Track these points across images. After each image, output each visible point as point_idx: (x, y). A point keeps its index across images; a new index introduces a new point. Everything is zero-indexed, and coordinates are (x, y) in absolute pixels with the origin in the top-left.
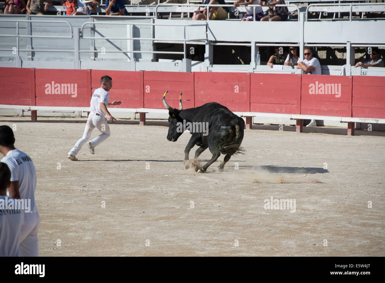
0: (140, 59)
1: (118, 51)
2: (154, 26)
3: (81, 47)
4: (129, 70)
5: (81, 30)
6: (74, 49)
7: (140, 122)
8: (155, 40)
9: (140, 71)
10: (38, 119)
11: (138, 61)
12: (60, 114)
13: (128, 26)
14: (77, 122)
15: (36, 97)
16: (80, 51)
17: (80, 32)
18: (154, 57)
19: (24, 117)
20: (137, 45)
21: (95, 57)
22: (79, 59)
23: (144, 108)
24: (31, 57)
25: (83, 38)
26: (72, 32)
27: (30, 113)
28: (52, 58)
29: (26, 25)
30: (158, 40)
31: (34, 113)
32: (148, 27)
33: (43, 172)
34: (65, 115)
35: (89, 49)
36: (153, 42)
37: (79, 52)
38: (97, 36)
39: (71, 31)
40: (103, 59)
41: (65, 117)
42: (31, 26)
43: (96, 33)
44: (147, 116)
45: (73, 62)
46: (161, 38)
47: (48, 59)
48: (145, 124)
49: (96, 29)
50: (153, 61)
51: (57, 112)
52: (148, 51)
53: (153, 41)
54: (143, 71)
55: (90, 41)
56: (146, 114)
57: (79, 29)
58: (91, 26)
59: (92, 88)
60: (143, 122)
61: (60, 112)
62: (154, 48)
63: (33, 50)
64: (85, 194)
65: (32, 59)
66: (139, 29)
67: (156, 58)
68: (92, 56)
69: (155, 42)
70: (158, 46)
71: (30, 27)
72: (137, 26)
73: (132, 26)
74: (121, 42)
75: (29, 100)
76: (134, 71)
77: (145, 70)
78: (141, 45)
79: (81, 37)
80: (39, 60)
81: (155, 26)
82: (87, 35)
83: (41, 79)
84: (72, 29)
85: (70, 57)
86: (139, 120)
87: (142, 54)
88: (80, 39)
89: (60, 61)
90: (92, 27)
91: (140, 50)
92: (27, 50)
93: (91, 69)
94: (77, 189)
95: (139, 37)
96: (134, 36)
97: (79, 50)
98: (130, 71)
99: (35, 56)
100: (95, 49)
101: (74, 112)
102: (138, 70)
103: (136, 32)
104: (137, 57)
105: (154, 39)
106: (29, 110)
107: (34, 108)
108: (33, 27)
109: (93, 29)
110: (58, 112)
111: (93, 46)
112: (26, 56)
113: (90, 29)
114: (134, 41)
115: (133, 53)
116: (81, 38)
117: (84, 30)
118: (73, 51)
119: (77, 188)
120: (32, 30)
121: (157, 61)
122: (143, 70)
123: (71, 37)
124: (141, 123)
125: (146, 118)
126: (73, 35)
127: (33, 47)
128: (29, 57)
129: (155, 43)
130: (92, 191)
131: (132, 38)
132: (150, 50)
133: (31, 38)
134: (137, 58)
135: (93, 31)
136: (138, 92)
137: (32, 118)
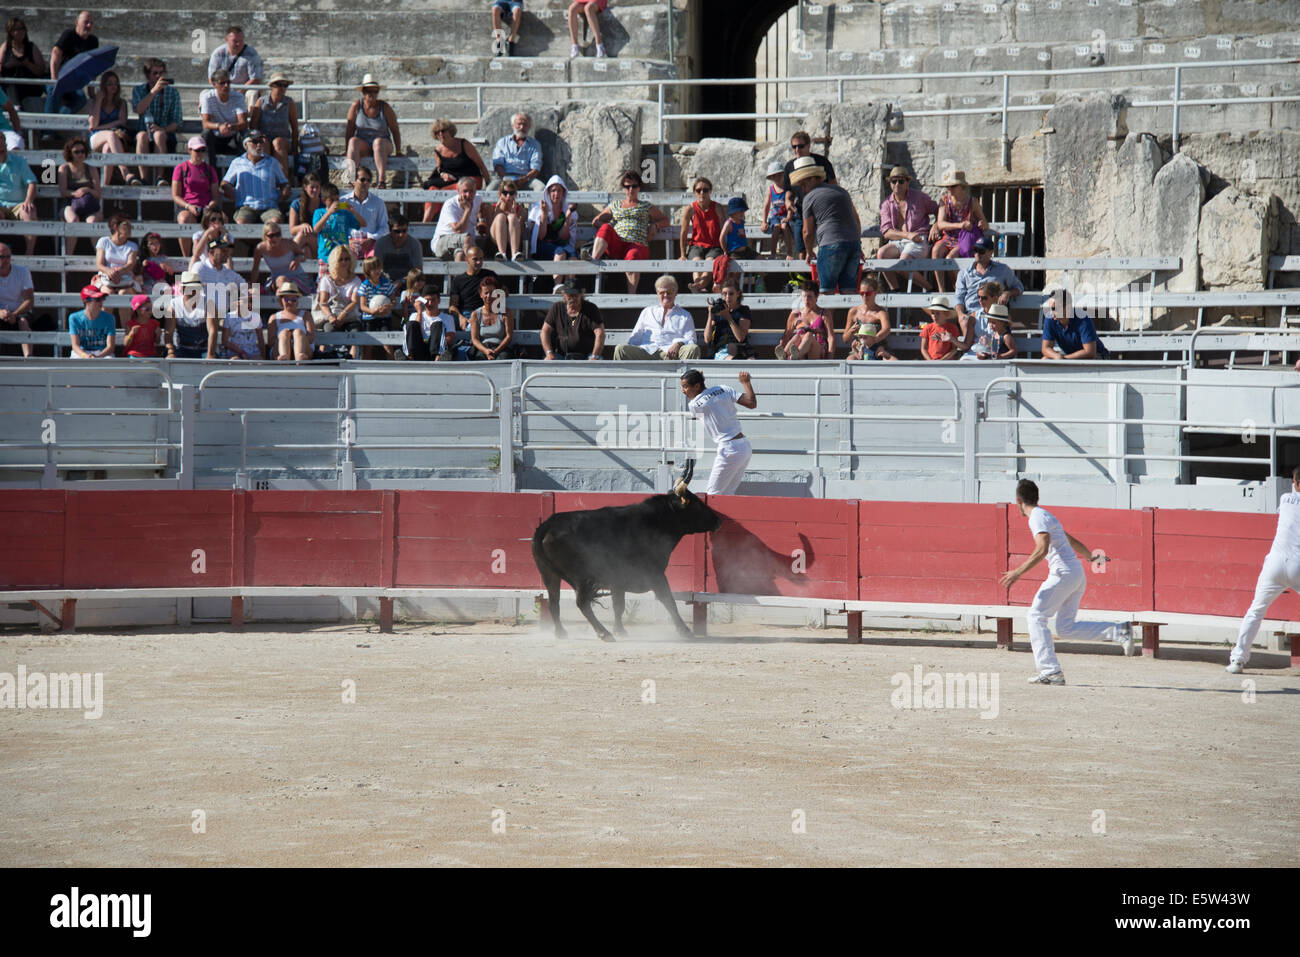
0: (1141, 477)
1: (1074, 453)
2: (1184, 389)
3: (980, 446)
4: (1112, 507)
5: (984, 399)
6: (962, 449)
7: (1144, 651)
8: (1187, 426)
9: (1144, 508)
10: (866, 635)
11: (1139, 482)
12: (923, 624)
13: (1112, 388)
14: (969, 645)
15: (859, 577)
16: (978, 455)
17: (980, 405)
18: (1183, 472)
19: (829, 630)
20: (1134, 440)
21: (1019, 471)
22: (976, 477)
23: (1154, 610)
24: (848, 470)
25: (987, 419)
26: (959, 405)
27: (843, 620)
28: (904, 474)
29: (841, 388)
30: (1196, 427)
31: (855, 618)
32: (1169, 389)
33: (883, 778)
34: (937, 625)
35: (1003, 449)
36: (1181, 431)
37: (976, 458)
38: (1024, 414)
39: (956, 401)
40: (1039, 476)
41: (934, 631)
42: (852, 390)
43: (1021, 406)
44: (1163, 634)
45: (960, 483)
46: (1203, 419)
47: (894, 476)
48: (1159, 654)
49: (1024, 395)
50: (1179, 481)
51: (914, 617)
52: (1164, 456)
53: (1183, 427)
54: (1151, 508)
55: (1007, 429)
56: (1160, 627)
57: (978, 397)
58: (1009, 389)
59: (1009, 555)
60: (1151, 651)
61: (921, 617)
62: (1183, 447)
63: (853, 452)
64: (998, 842)
65: (852, 477)
66: (1141, 397)
67: (1190, 474)
68: (1010, 468)
69: (1185, 430)
70: (1194, 442)
71: (849, 391)
72: (1133, 386)
73: (1123, 386)
74: (1091, 431)
75: (842, 585)
76: (1128, 508)
77: (1160, 508)
78: (1145, 437)
79: (982, 416)
80: (869, 477)
81: (1188, 388)
82: (999, 412)
83: (875, 529)
84: (959, 398)
85: (952, 472)
86: (1140, 644)
87: (1147, 462)
88: (978, 421)
89: (926, 480)
90: (1012, 392)
91: (1143, 453)
92: (840, 452)
93: (1007, 501)
94: (977, 830)
95: (1141, 416)
96: (1128, 415)
97: (976, 452)
98: (1116, 510)
99: (859, 468)
100: (1019, 450)
101: (959, 619)
102: (1138, 505)
103: (1133, 403)
104: (1134, 471)
105: (1184, 423)
106: (841, 611)
107: (854, 605)
108: (855, 393)
109: (1016, 396)
110: (918, 617)
111: (1013, 442)
112: (836, 468)
113: (1007, 396)
114: (1128, 427)
115: (1125, 460)
116: (982, 420)
117: (990, 398)
118: (961, 454)
119: (976, 826)
120: (854, 398)
121: (1193, 482)
122: (1154, 506)
123: (956, 417)
124: (1147, 653)
125: (1160, 638)
126: (962, 411)
127: (855, 443)
128: (842, 470)
129: (1186, 433)
130: (1017, 834)
131: (1121, 418)
132: (1174, 454)
133: (852, 421)
134: (1133, 475)
135: (1014, 402)
136: (1138, 566)
137: (848, 632)
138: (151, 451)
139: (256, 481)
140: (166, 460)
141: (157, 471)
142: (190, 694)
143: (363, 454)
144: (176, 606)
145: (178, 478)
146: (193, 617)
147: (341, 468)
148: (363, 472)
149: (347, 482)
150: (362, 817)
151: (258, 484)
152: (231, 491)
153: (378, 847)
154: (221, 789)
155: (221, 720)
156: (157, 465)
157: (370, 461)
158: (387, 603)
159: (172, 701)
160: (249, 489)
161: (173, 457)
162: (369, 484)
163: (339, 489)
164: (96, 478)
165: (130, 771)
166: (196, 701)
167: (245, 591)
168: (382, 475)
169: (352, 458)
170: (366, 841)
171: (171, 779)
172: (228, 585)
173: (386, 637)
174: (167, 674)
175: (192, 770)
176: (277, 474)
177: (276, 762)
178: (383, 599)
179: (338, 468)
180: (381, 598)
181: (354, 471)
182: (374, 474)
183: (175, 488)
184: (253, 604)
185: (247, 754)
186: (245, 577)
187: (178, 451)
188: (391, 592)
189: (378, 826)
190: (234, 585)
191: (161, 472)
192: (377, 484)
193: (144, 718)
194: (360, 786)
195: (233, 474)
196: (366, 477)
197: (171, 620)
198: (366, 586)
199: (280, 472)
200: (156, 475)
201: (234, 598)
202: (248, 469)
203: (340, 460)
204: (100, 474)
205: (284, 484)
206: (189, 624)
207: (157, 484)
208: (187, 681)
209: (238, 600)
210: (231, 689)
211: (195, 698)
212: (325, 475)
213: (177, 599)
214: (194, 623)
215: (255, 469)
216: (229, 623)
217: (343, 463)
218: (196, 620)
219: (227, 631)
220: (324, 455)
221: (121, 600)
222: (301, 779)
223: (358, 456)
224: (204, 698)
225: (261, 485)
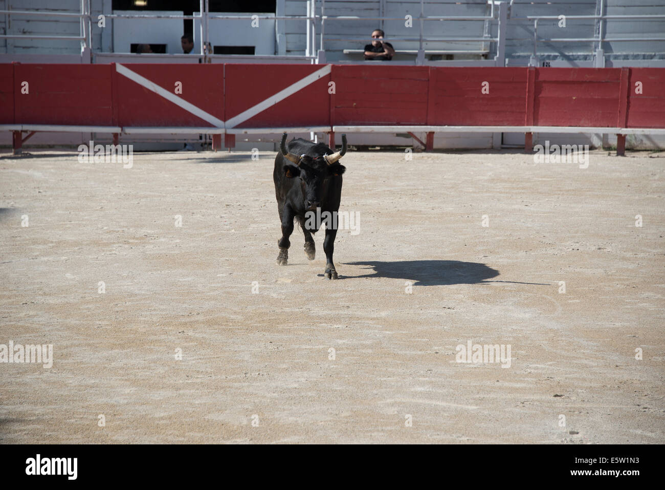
138: (480, 43)
139: (542, 62)
140: (489, 48)
141: (483, 55)
142: (498, 190)
143: (609, 44)
144: (492, 137)
145: (495, 59)
146: (502, 143)
147: (596, 53)
148: (609, 56)
149: (598, 62)
150: (600, 267)
151: (544, 63)
152: (527, 68)
153: (609, 286)
154: (514, 247)
155: (516, 207)
156: (483, 51)
157: (613, 48)
158: (621, 138)
159: (488, 194)
160: (538, 66)
161: (493, 46)
162: (612, 63)
163: (594, 67)
164: (447, 59)
165: (462, 234)
166: (502, 195)
167: (534, 129)
168: (621, 58)
169: (603, 47)
170: (602, 282)
171: (485, 240)
172: (523, 125)
173: (620, 157)
174: (486, 178)
175: (498, 236)
176: (555, 57)
177: (548, 232)
178: (619, 136)
179: (594, 53)
180: (618, 135)
181: (604, 55)
182: (616, 57)
183: (494, 66)
184: (538, 137)
185: (531, 228)
186: (534, 121)
187: (496, 43)
188: (624, 131)
189: (610, 273)
190: (527, 125)
191: (486, 56)
192: (617, 64)
193: (471, 204)
194: (600, 249)
195: (528, 57)
196: (612, 60)
197: (489, 146)
198: (608, 127)
199: (557, 56)
200: (482, 58)
201: (527, 133)
202: (538, 54)
203: (596, 48)
204: (450, 57)
205: (559, 63)
206: (500, 149)
207: (483, 63)
208: (497, 182)
209: (529, 134)
210: (523, 188)
211: (501, 193)
212: (585, 58)
213: (493, 133)
214: (503, 148)
215: (542, 54)
216: (524, 148)
217: (597, 50)
218: (504, 146)
219: (523, 153)
220: (585, 46)
221: (459, 134)
222: (563, 244)
223: (606, 46)
224: (507, 193)
225: (545, 64)
